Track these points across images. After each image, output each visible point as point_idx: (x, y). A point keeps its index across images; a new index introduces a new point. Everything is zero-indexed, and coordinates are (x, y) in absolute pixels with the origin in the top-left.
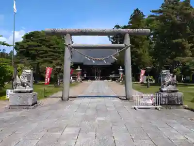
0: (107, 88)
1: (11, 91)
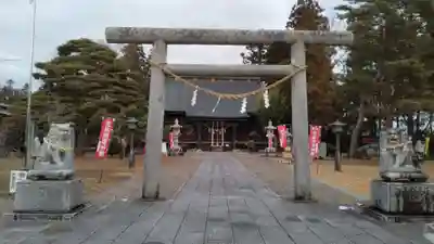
0: (242, 169)
1: (22, 175)
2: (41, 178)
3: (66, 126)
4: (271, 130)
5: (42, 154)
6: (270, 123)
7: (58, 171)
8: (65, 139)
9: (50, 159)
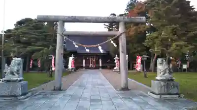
2: (8, 81)
3: (19, 59)
4: (117, 59)
5: (9, 71)
6: (116, 56)
7: (16, 78)
8: (19, 64)
9: (12, 73)
